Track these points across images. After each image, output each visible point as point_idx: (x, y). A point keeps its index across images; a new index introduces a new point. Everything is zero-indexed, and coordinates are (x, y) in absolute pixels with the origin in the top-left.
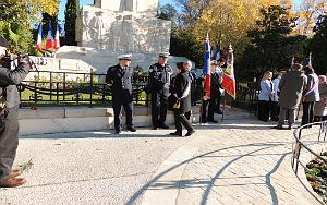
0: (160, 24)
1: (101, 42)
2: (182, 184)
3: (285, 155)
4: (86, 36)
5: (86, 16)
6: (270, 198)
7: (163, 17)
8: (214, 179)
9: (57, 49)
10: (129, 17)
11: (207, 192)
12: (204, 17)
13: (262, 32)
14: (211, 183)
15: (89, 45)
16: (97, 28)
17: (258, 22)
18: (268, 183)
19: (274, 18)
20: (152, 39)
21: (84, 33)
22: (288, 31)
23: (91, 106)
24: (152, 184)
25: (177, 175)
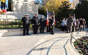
0: (35, 6)
1: (19, 11)
2: (42, 49)
3: (69, 40)
4: (14, 9)
5: (14, 3)
6: (65, 51)
7: (36, 4)
8: (50, 47)
9: (6, 12)
10: (27, 4)
11: (48, 51)
12: (47, 4)
13: (62, 8)
14: (49, 48)
15: (15, 11)
16: (18, 6)
17: (61, 5)
18: (64, 47)
19: (65, 4)
20: (34, 10)
21: (14, 8)
22: (69, 8)
23: (16, 28)
24: (34, 49)
25: (40, 47)
